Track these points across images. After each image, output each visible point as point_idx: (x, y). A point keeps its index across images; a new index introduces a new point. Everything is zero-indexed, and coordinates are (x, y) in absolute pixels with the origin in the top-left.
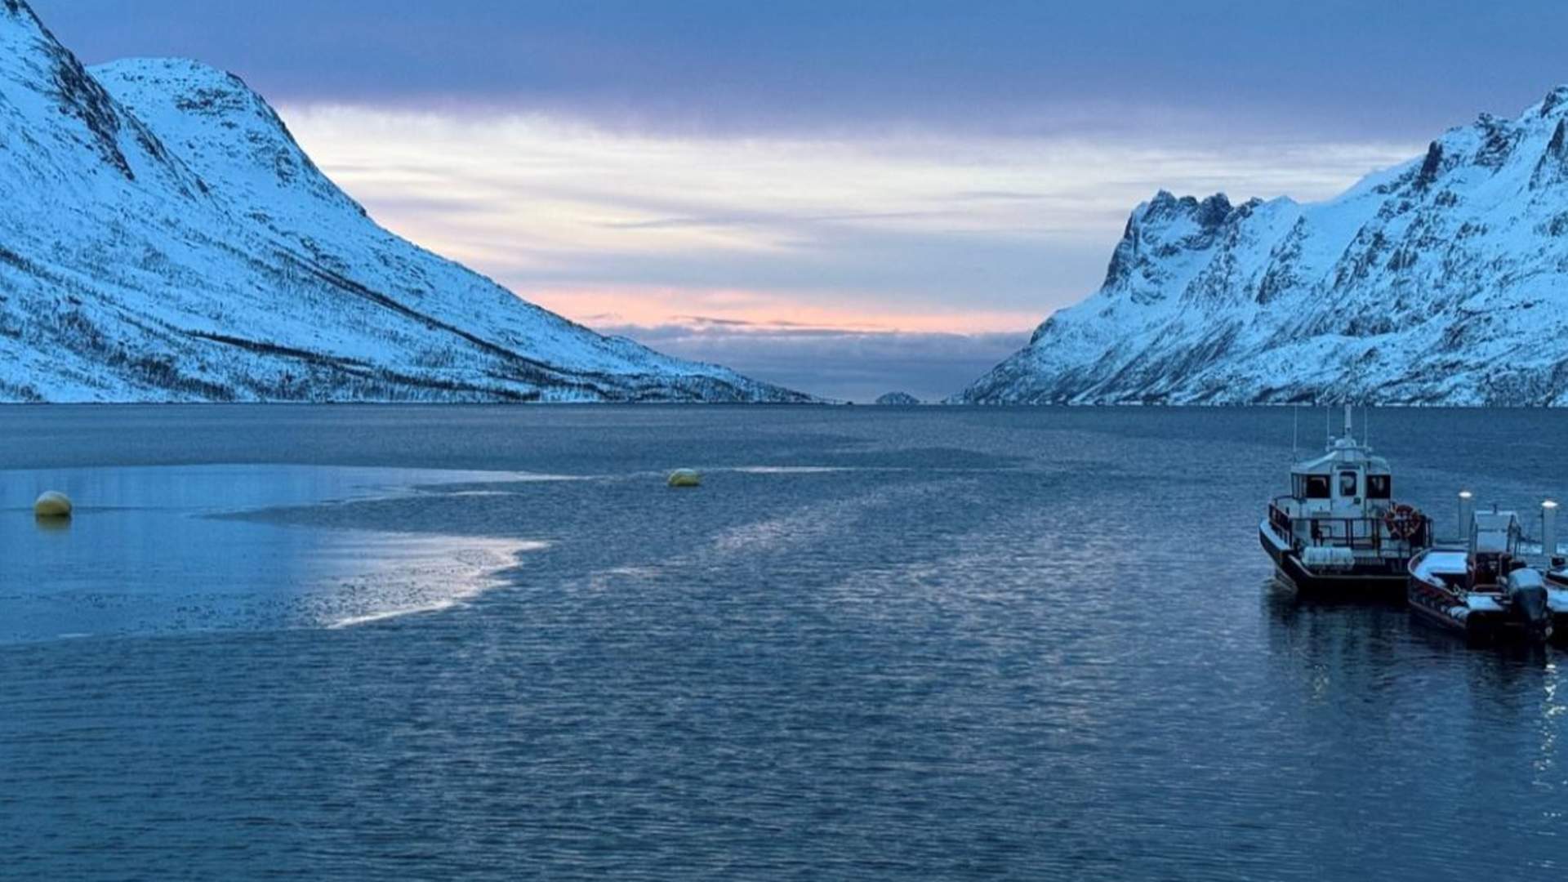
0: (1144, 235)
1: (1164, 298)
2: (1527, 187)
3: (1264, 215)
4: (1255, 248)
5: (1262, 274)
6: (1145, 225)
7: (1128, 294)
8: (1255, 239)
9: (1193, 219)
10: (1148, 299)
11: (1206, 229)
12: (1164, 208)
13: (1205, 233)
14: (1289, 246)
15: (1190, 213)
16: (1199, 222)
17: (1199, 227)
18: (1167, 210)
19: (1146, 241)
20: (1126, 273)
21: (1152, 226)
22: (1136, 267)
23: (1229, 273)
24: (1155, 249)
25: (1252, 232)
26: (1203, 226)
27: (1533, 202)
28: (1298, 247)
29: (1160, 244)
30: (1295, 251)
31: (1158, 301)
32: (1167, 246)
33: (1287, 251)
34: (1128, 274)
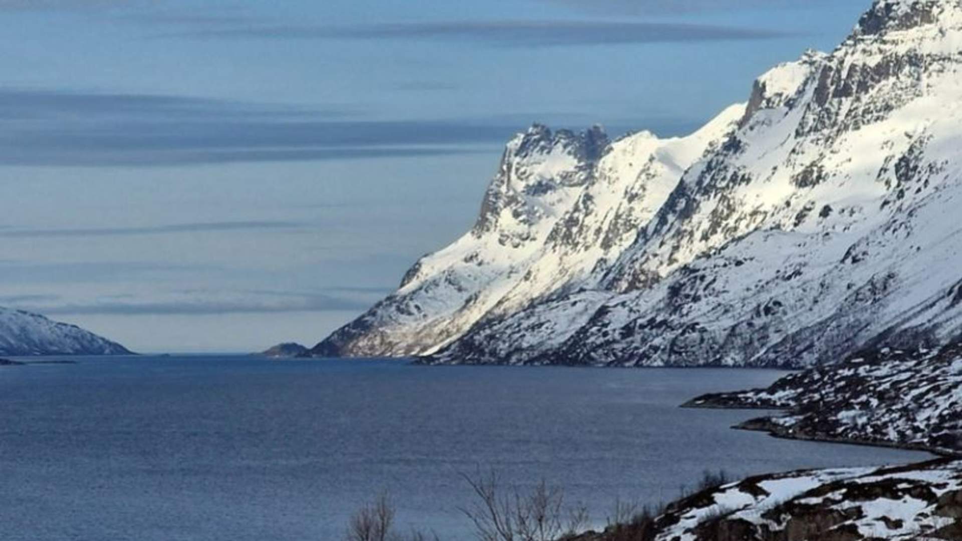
0: (517, 170)
1: (534, 239)
2: (793, 134)
3: (624, 151)
4: (612, 188)
5: (611, 216)
6: (518, 159)
7: (496, 236)
8: (614, 176)
9: (569, 153)
10: (517, 241)
11: (582, 164)
12: (538, 141)
13: (580, 168)
14: (637, 186)
15: (565, 146)
16: (575, 156)
17: (575, 162)
18: (542, 143)
19: (519, 178)
20: (496, 211)
21: (525, 160)
22: (507, 204)
23: (587, 215)
24: (527, 186)
25: (611, 169)
26: (579, 161)
27: (793, 151)
28: (643, 188)
29: (532, 181)
30: (641, 192)
31: (527, 242)
32: (540, 183)
33: (634, 192)
34: (498, 214)
